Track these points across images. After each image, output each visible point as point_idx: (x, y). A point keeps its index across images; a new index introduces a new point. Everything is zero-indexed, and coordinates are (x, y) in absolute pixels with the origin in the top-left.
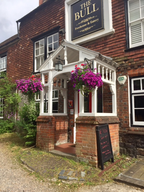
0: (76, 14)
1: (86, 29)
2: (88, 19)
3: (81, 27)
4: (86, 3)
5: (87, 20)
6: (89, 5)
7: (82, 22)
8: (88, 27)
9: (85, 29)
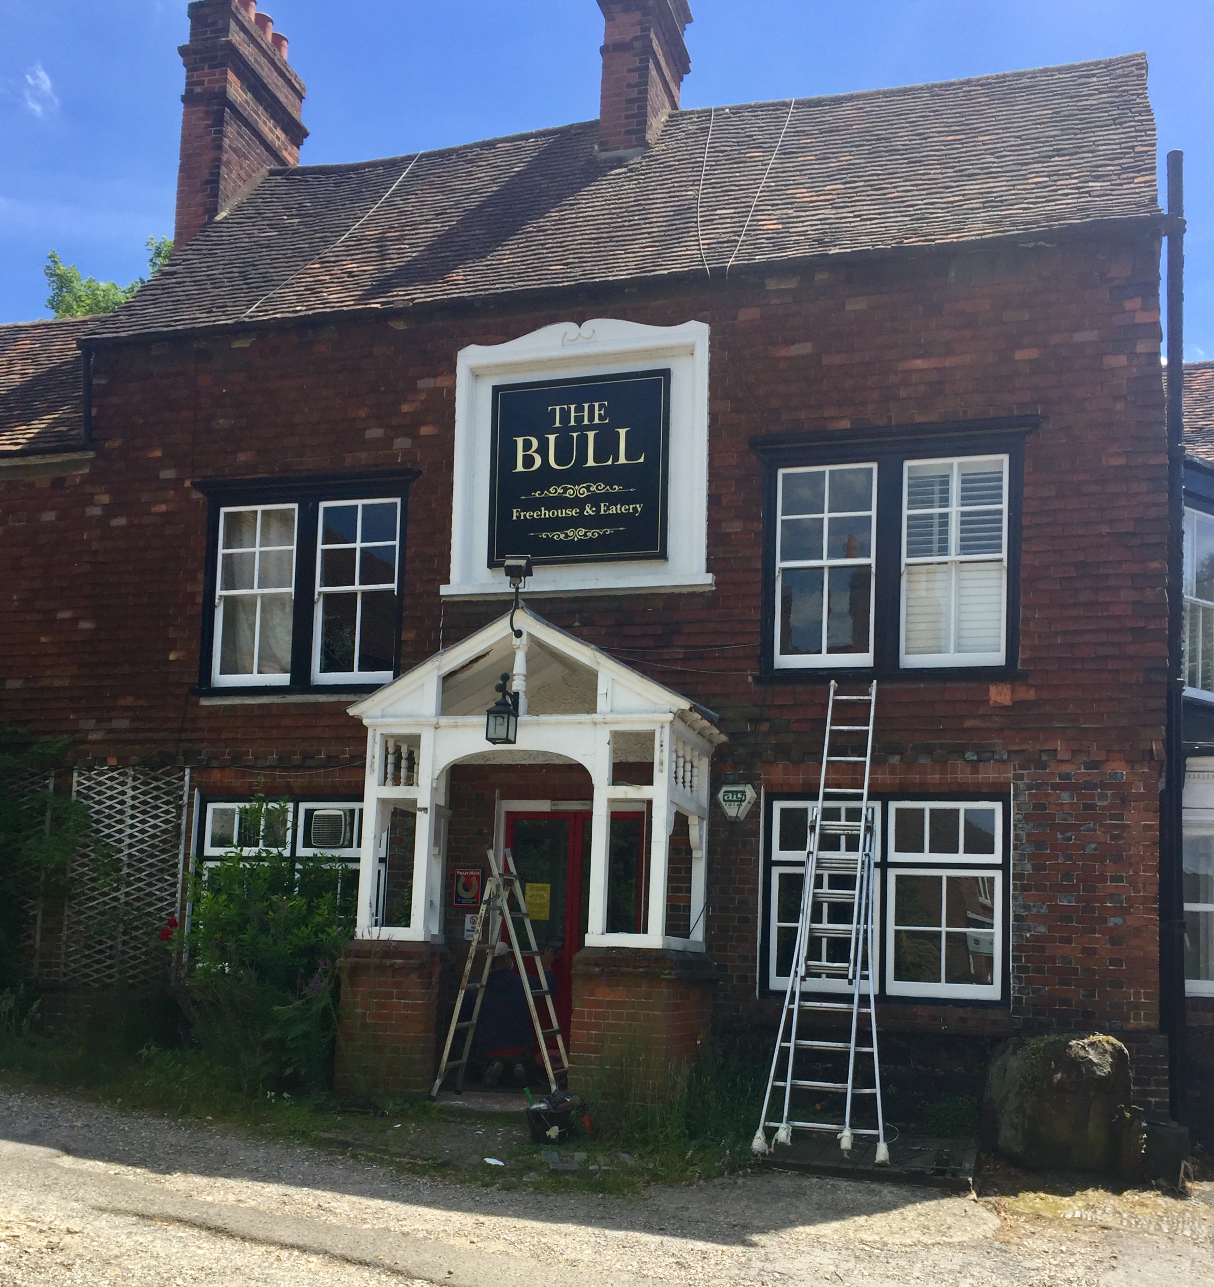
0: (520, 441)
1: (577, 534)
2: (588, 490)
3: (545, 513)
4: (580, 409)
5: (581, 491)
6: (597, 421)
7: (554, 491)
8: (589, 527)
9: (570, 533)
